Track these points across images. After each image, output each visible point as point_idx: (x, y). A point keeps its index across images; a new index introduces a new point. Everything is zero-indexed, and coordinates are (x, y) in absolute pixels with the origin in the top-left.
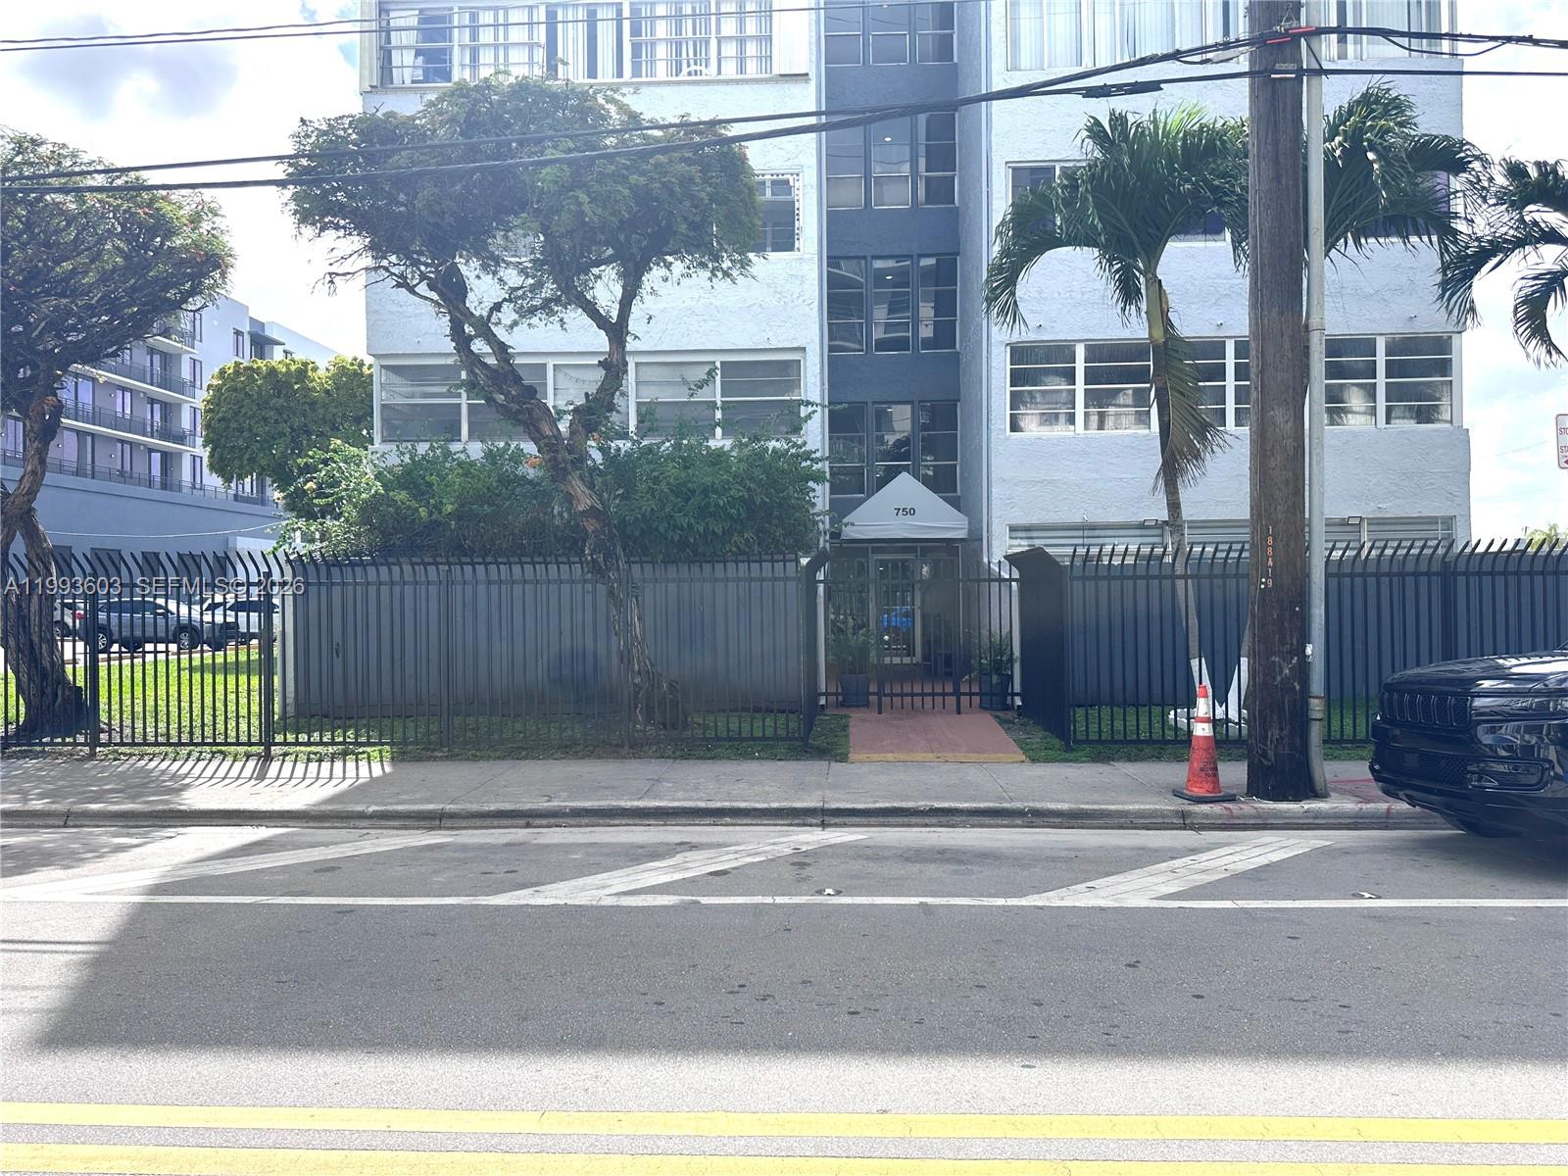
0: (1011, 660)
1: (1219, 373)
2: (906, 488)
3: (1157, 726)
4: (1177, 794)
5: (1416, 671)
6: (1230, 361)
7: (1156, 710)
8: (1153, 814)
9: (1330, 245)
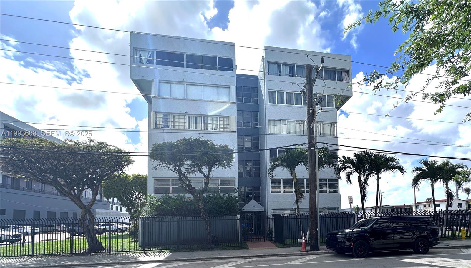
0: (273, 232)
1: (304, 184)
2: (253, 202)
3: (296, 242)
4: (300, 251)
5: (331, 232)
6: (305, 182)
7: (296, 239)
8: (297, 254)
9: (319, 168)
